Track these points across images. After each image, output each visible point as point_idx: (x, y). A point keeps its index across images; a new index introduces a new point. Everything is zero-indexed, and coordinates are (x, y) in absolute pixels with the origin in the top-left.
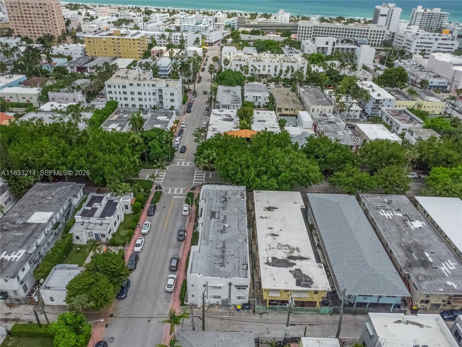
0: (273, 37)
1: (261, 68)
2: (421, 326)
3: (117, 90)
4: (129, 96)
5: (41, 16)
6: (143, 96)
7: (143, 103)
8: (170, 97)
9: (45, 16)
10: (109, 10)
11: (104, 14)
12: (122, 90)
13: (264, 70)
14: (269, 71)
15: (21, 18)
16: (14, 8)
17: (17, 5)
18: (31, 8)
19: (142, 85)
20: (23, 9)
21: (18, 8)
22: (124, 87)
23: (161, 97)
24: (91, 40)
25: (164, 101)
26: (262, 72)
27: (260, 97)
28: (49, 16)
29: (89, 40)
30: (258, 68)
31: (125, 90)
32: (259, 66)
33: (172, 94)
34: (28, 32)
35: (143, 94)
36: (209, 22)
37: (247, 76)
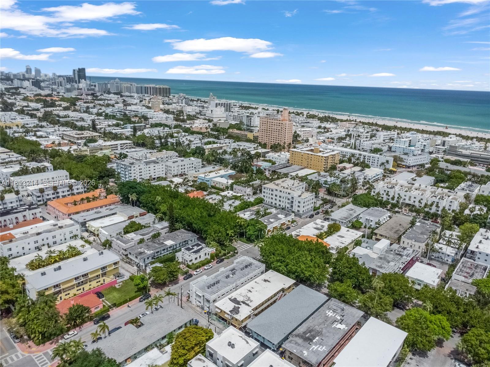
0: (475, 170)
1: (407, 198)
2: (247, 343)
3: (268, 192)
4: (274, 197)
5: (278, 131)
6: (281, 199)
7: (281, 203)
8: (297, 204)
9: (280, 131)
10: (347, 124)
11: (342, 127)
12: (271, 192)
13: (409, 200)
14: (414, 202)
15: (266, 131)
16: (264, 124)
17: (266, 123)
18: (273, 126)
19: (282, 192)
20: (268, 125)
21: (266, 125)
22: (272, 190)
23: (292, 202)
24: (294, 153)
25: (294, 205)
26: (407, 201)
27: (372, 221)
28: (282, 131)
29: (293, 153)
30: (403, 197)
31: (272, 193)
32: (405, 196)
33: (299, 202)
34: (268, 140)
35: (282, 197)
36: (423, 146)
37: (392, 202)
